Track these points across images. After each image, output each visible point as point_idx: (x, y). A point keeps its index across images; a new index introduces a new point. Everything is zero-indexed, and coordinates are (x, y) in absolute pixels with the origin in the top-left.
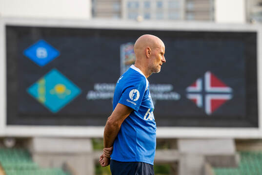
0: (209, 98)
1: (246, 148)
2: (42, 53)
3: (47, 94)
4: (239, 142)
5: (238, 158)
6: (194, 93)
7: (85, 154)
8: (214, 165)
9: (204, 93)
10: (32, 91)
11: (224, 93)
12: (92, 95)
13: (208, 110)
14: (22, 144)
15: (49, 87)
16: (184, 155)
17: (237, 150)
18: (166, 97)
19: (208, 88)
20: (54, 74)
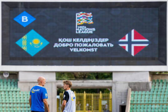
0: (133, 46)
1: (156, 78)
2: (25, 19)
5: (150, 85)
6: (123, 43)
7: (51, 82)
8: (134, 90)
9: (130, 43)
10: (18, 43)
13: (133, 54)
14: (14, 76)
15: (29, 41)
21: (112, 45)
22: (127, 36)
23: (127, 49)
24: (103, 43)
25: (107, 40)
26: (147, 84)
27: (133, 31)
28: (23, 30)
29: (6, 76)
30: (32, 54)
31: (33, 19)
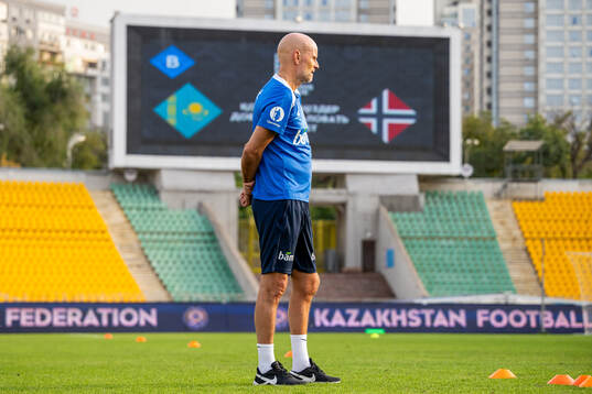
0: (386, 122)
1: (432, 188)
2: (172, 62)
3: (179, 115)
4: (423, 179)
5: (422, 199)
6: (368, 115)
7: (227, 192)
8: (391, 209)
9: (380, 116)
10: (159, 110)
11: (406, 117)
12: (235, 117)
13: (386, 138)
14: (146, 177)
15: (181, 106)
16: (353, 195)
17: (421, 190)
18: (332, 120)
19: (386, 110)
20: (188, 89)
21: (344, 120)
22: (374, 103)
23: (374, 129)
24: (329, 115)
25: (335, 109)
26: (415, 199)
27: (386, 94)
28: (170, 85)
29: (131, 177)
30: (188, 133)
31: (189, 63)
